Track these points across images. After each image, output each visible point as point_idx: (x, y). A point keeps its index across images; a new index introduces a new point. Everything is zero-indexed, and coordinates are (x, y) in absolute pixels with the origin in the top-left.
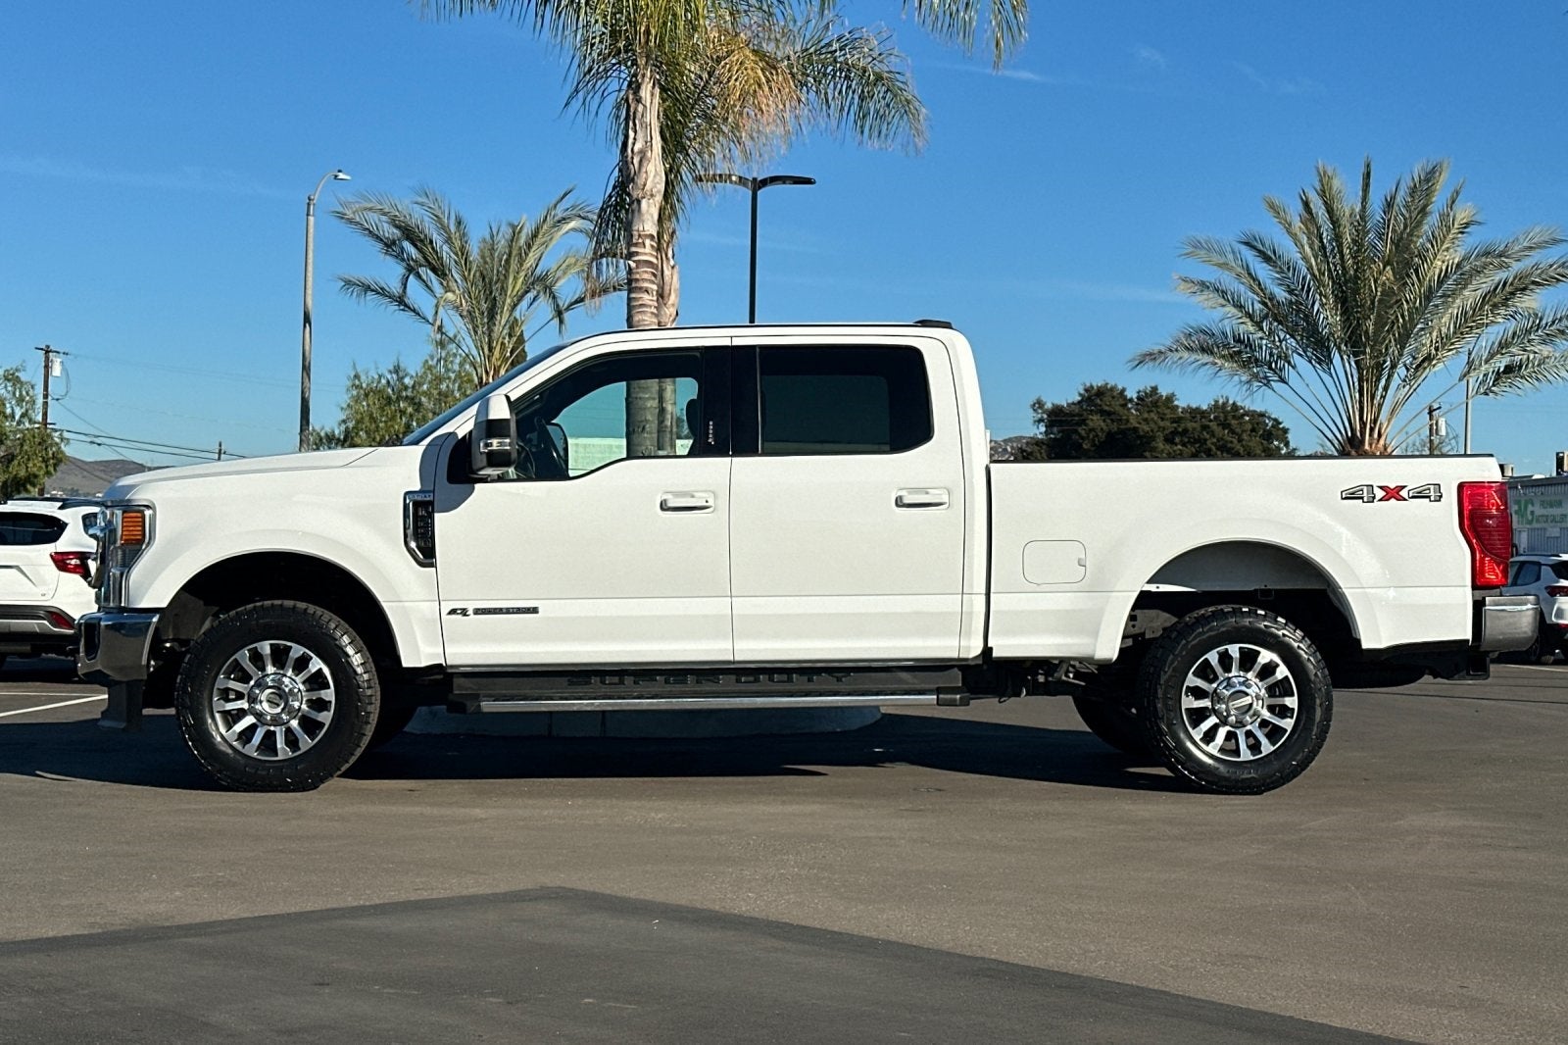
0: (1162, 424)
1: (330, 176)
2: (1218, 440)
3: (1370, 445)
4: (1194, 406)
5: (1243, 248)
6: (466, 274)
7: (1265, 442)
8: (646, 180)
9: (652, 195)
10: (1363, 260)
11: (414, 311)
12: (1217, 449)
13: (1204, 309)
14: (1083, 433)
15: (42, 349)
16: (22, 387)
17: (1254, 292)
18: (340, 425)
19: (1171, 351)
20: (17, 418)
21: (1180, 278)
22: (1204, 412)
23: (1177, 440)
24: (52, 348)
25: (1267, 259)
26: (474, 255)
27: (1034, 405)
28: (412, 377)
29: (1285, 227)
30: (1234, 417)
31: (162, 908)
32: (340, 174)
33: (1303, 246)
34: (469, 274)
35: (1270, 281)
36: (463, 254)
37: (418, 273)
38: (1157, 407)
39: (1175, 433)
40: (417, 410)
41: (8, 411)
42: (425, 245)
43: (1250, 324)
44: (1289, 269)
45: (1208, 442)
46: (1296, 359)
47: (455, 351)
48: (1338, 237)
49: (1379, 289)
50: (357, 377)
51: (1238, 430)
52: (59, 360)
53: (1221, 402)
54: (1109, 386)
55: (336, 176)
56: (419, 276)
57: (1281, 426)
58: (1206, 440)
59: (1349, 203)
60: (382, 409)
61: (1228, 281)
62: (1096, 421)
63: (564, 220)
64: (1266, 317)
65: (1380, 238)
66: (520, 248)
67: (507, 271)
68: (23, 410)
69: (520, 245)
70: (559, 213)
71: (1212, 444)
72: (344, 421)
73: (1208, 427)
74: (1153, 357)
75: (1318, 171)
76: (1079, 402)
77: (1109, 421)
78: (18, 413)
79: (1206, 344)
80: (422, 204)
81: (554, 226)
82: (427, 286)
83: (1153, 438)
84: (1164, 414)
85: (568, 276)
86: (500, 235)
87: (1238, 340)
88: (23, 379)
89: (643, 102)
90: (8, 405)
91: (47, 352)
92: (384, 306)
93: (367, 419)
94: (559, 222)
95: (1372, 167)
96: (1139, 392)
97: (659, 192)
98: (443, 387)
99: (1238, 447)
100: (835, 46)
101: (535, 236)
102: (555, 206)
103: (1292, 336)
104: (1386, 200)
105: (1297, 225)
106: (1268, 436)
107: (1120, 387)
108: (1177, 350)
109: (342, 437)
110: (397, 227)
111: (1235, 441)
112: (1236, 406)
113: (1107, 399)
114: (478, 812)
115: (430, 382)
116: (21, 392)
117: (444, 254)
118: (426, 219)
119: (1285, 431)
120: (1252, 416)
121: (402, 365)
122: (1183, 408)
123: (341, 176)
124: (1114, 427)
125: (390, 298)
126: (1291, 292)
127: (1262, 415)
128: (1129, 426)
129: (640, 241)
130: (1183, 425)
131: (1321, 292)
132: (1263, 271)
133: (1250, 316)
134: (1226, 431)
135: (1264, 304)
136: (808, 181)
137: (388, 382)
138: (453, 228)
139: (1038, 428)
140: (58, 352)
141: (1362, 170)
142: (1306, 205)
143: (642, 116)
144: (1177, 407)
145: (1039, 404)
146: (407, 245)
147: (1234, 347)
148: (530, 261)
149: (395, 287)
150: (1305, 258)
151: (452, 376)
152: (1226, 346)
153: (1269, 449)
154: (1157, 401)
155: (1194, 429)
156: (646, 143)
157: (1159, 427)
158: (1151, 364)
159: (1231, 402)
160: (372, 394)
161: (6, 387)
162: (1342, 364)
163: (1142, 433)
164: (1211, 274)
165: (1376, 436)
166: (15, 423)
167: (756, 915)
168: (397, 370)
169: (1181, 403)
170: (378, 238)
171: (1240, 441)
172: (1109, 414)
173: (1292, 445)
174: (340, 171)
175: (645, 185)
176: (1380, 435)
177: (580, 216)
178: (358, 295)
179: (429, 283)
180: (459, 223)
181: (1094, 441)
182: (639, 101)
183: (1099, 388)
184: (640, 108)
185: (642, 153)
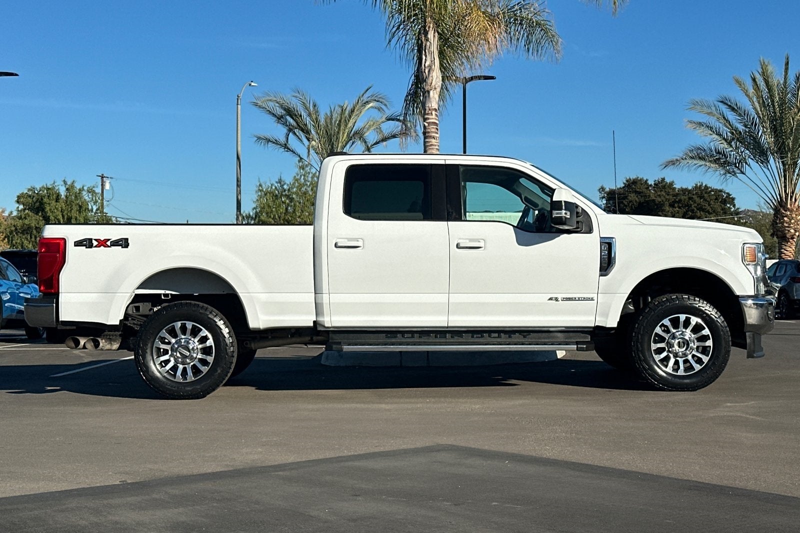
0: (668, 197)
1: (247, 84)
2: (698, 205)
3: (791, 205)
4: (684, 187)
5: (720, 104)
6: (319, 131)
7: (723, 205)
8: (432, 80)
9: (435, 88)
10: (785, 108)
11: (292, 151)
12: (697, 209)
13: (701, 137)
14: (626, 203)
15: (100, 176)
16: (96, 195)
17: (726, 127)
18: (253, 210)
19: (683, 159)
20: (94, 211)
21: (688, 121)
22: (690, 190)
23: (676, 205)
24: (105, 175)
25: (733, 109)
26: (322, 122)
27: (600, 190)
28: (288, 185)
29: (744, 92)
30: (706, 193)
31: (256, 457)
32: (252, 83)
33: (754, 102)
34: (320, 132)
35: (735, 121)
36: (317, 122)
37: (294, 132)
38: (665, 188)
39: (675, 202)
40: (291, 202)
41: (90, 208)
42: (298, 118)
43: (725, 143)
44: (745, 114)
45: (693, 206)
46: (750, 161)
47: (309, 171)
48: (772, 96)
49: (795, 123)
50: (260, 185)
51: (708, 199)
52: (108, 181)
53: (699, 184)
54: (639, 179)
55: (250, 84)
56: (295, 134)
57: (731, 197)
58: (691, 205)
59: (777, 78)
60: (274, 201)
61: (713, 121)
62: (632, 197)
63: (367, 102)
64: (733, 139)
65: (794, 96)
66: (346, 117)
67: (339, 129)
68: (97, 207)
69: (346, 116)
70: (365, 99)
71: (694, 207)
72: (254, 208)
73: (693, 198)
74: (673, 163)
75: (761, 63)
76: (623, 187)
77: (640, 197)
78: (95, 208)
79: (700, 155)
80: (296, 97)
81: (362, 106)
82: (299, 138)
83: (663, 205)
84: (669, 192)
85: (370, 131)
86: (335, 111)
87: (719, 153)
88: (96, 191)
89: (430, 40)
90: (90, 205)
91: (102, 177)
92: (277, 149)
93: (266, 207)
94: (365, 103)
95: (790, 59)
96: (655, 181)
97: (438, 86)
98: (303, 189)
99: (709, 208)
100: (516, 7)
101: (352, 111)
102: (363, 95)
103: (748, 149)
104: (796, 76)
105: (751, 91)
106: (724, 202)
107: (645, 179)
108: (686, 159)
109: (254, 216)
110: (285, 110)
111: (707, 205)
112: (707, 187)
113: (638, 185)
114: (383, 406)
115: (297, 187)
116: (95, 198)
117: (308, 122)
118: (299, 104)
119: (733, 199)
120: (716, 191)
121: (283, 179)
122: (679, 189)
123: (253, 84)
124: (642, 200)
125: (281, 145)
126: (746, 126)
127: (721, 191)
128: (650, 198)
129: (430, 112)
130: (679, 198)
131: (763, 126)
132: (731, 116)
133: (726, 140)
134: (702, 200)
135: (732, 133)
136: (492, 78)
137: (276, 187)
138: (312, 108)
139: (602, 201)
140: (108, 178)
141: (784, 61)
142: (754, 80)
143: (429, 47)
144: (675, 188)
145: (602, 189)
146: (288, 118)
147: (716, 156)
148: (350, 125)
149: (282, 140)
150: (755, 108)
151: (309, 184)
152: (712, 156)
153: (725, 209)
154: (665, 186)
155: (685, 199)
156: (432, 61)
157: (666, 199)
158: (672, 167)
159: (704, 185)
160: (268, 194)
161: (88, 195)
162: (774, 163)
163: (657, 203)
164: (704, 119)
165: (793, 200)
166: (93, 214)
167: (556, 458)
168: (280, 181)
169: (677, 186)
170: (274, 115)
171: (709, 205)
172: (640, 193)
173: (737, 207)
174: (252, 82)
175: (431, 83)
176: (796, 200)
177: (375, 100)
178: (264, 144)
179: (300, 137)
180: (315, 106)
181: (632, 207)
182: (427, 40)
183: (634, 180)
184: (428, 44)
185: (430, 66)
